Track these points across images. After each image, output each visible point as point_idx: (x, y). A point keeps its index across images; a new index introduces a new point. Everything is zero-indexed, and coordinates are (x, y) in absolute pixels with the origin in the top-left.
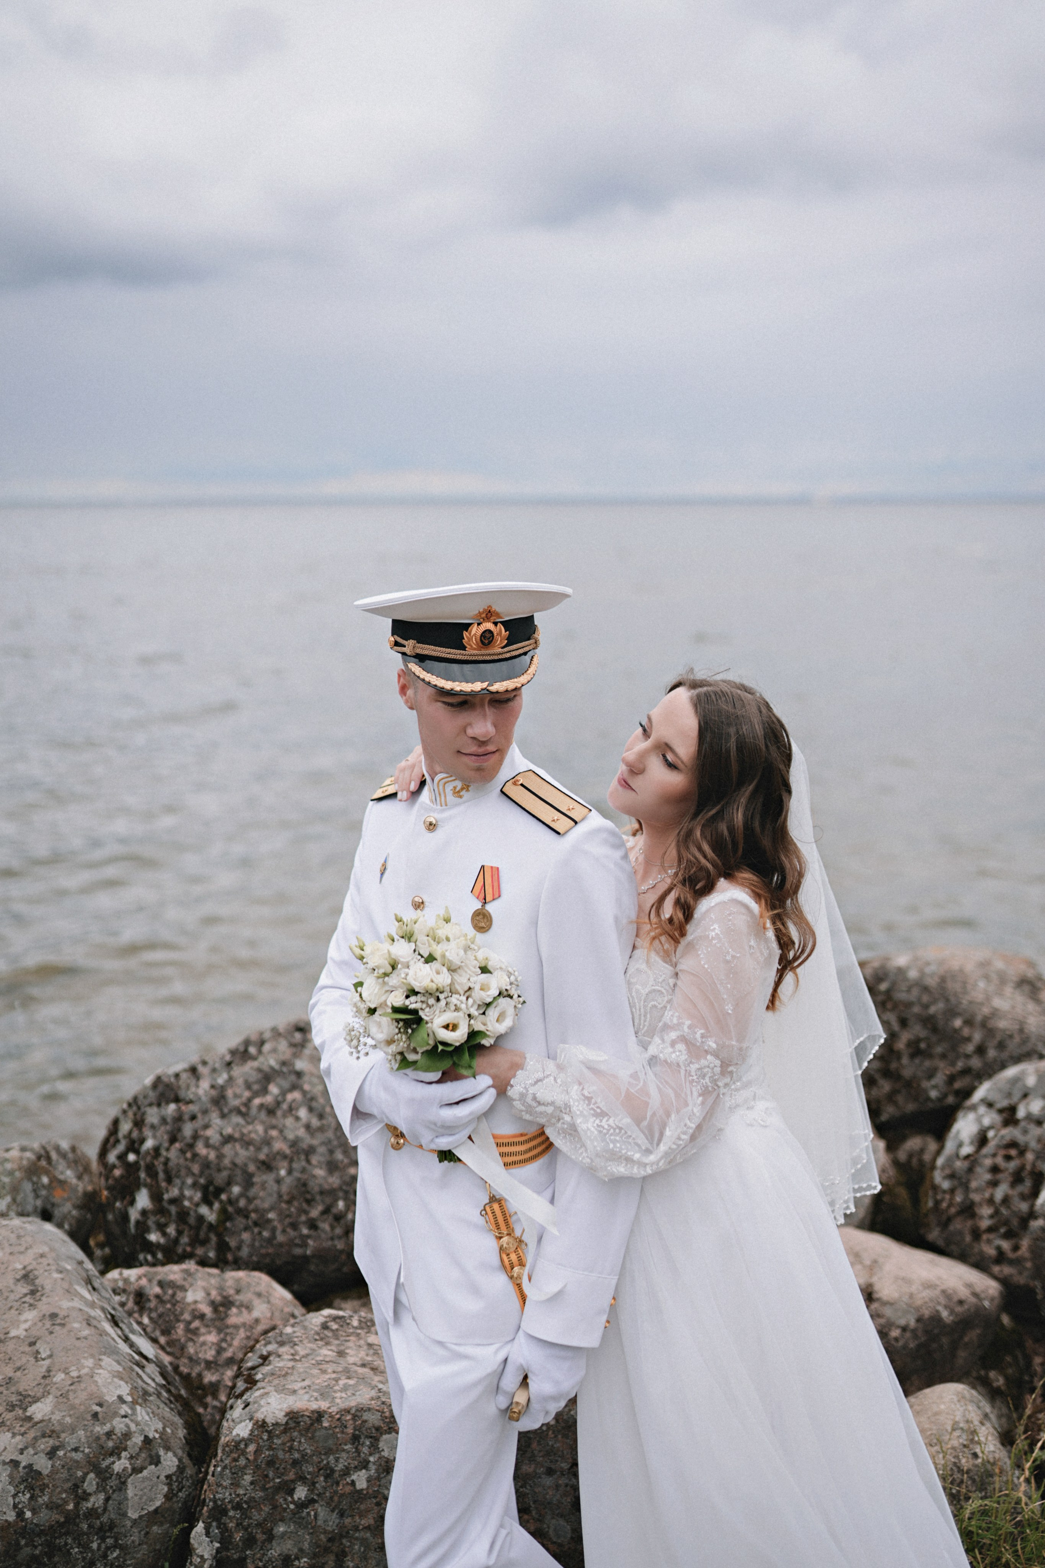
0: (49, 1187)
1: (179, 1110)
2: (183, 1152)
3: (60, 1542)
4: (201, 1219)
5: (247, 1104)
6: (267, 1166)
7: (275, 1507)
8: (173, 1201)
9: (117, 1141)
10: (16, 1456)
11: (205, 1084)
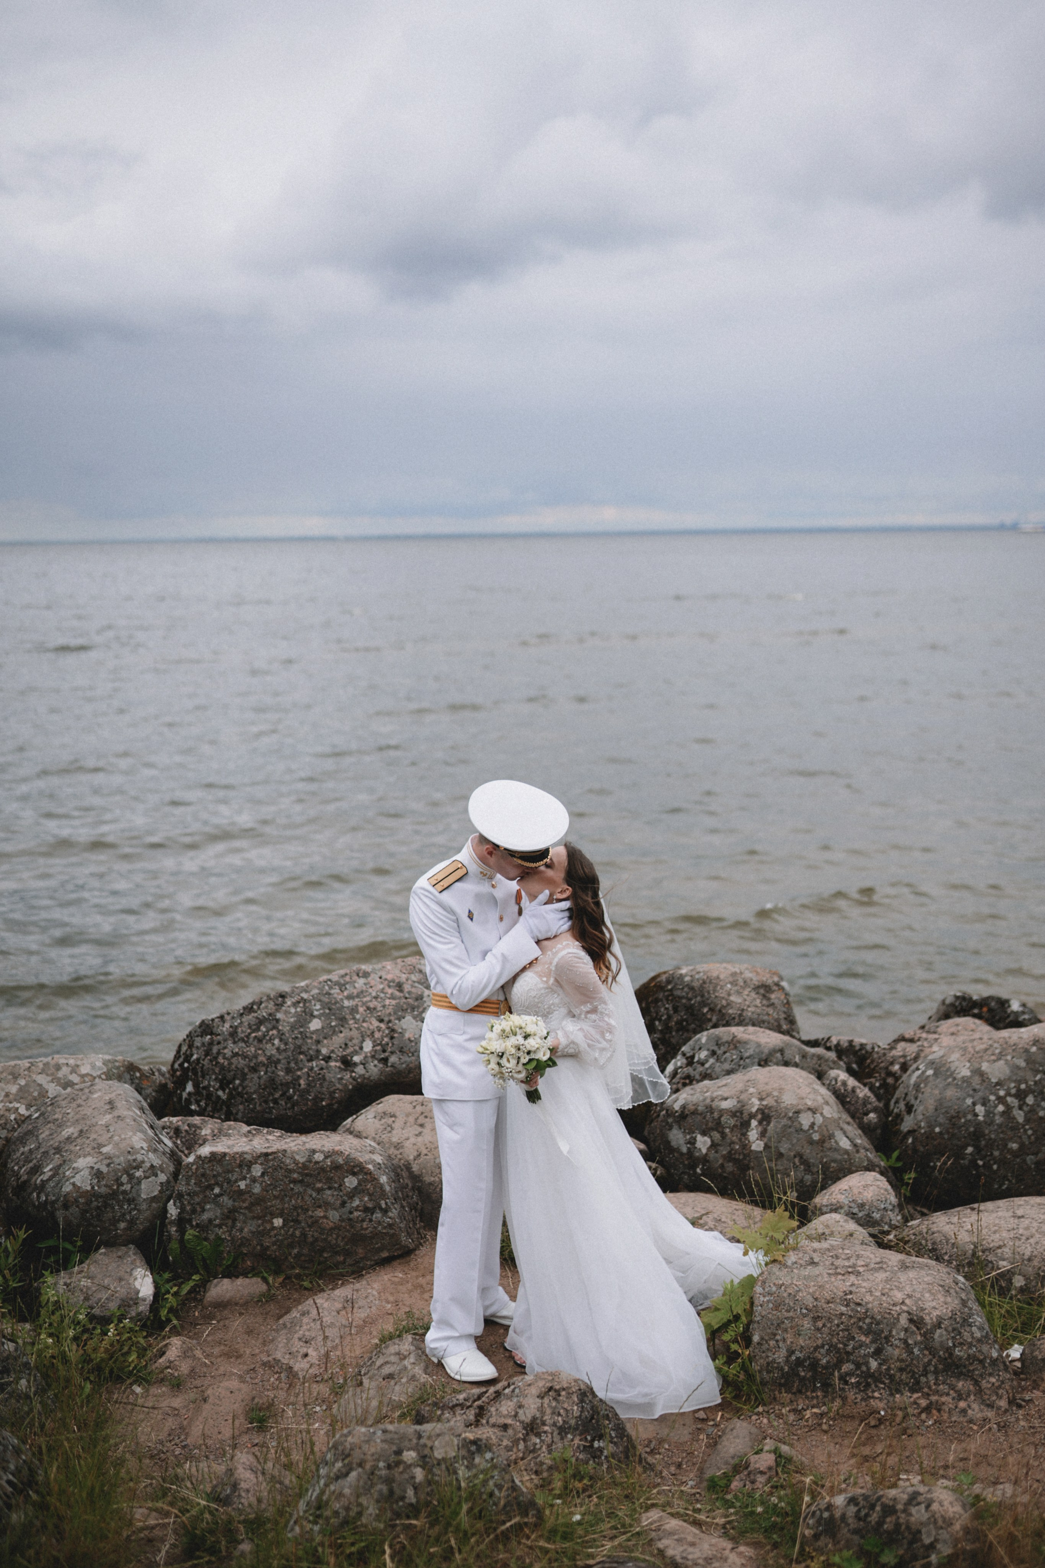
0: (140, 1078)
1: (211, 1039)
2: (211, 1061)
3: (110, 1202)
4: (219, 1097)
5: (248, 1036)
6: (254, 1070)
7: (205, 1196)
8: (204, 1088)
9: (180, 1057)
10: (93, 1165)
11: (227, 1025)
